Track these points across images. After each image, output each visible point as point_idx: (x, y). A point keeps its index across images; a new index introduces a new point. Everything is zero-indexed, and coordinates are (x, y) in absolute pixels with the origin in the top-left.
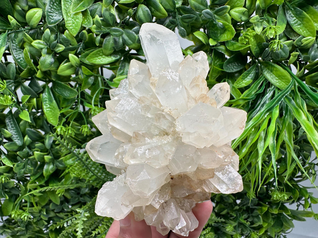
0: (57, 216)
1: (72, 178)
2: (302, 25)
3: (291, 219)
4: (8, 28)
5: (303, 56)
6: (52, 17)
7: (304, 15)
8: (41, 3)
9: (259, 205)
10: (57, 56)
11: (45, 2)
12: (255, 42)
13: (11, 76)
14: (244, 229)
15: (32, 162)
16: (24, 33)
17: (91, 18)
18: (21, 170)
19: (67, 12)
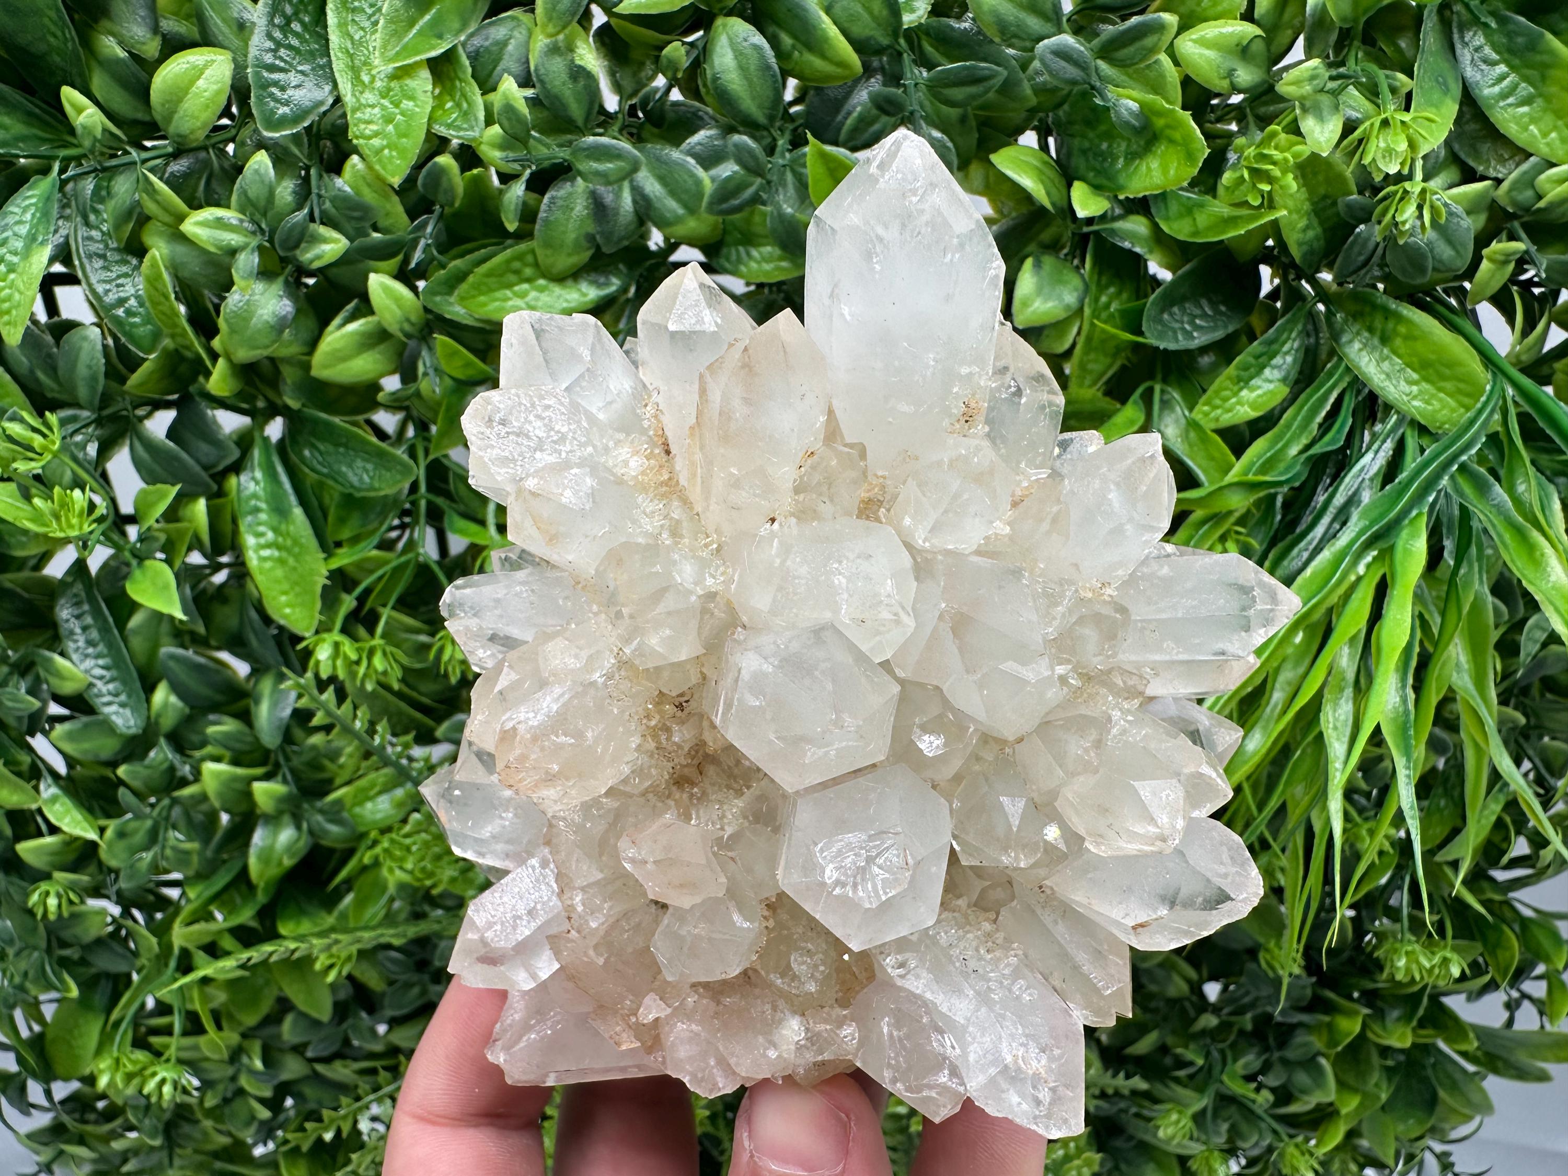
0: (316, 1075)
1: (392, 889)
2: (1539, 102)
3: (1476, 1074)
4: (63, 153)
5: (1544, 261)
6: (283, 89)
7: (1552, 52)
8: (224, 20)
9: (1317, 1005)
10: (306, 286)
11: (246, 16)
12: (1303, 195)
13: (83, 392)
14: (1244, 1127)
15: (193, 814)
16: (146, 178)
17: (478, 92)
18: (137, 856)
19: (357, 62)
